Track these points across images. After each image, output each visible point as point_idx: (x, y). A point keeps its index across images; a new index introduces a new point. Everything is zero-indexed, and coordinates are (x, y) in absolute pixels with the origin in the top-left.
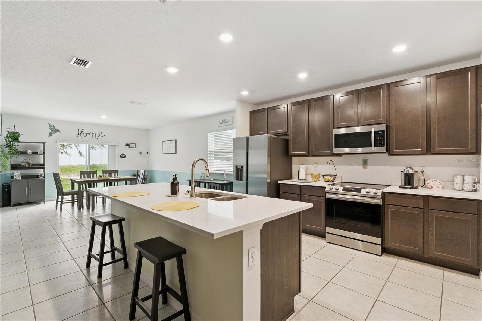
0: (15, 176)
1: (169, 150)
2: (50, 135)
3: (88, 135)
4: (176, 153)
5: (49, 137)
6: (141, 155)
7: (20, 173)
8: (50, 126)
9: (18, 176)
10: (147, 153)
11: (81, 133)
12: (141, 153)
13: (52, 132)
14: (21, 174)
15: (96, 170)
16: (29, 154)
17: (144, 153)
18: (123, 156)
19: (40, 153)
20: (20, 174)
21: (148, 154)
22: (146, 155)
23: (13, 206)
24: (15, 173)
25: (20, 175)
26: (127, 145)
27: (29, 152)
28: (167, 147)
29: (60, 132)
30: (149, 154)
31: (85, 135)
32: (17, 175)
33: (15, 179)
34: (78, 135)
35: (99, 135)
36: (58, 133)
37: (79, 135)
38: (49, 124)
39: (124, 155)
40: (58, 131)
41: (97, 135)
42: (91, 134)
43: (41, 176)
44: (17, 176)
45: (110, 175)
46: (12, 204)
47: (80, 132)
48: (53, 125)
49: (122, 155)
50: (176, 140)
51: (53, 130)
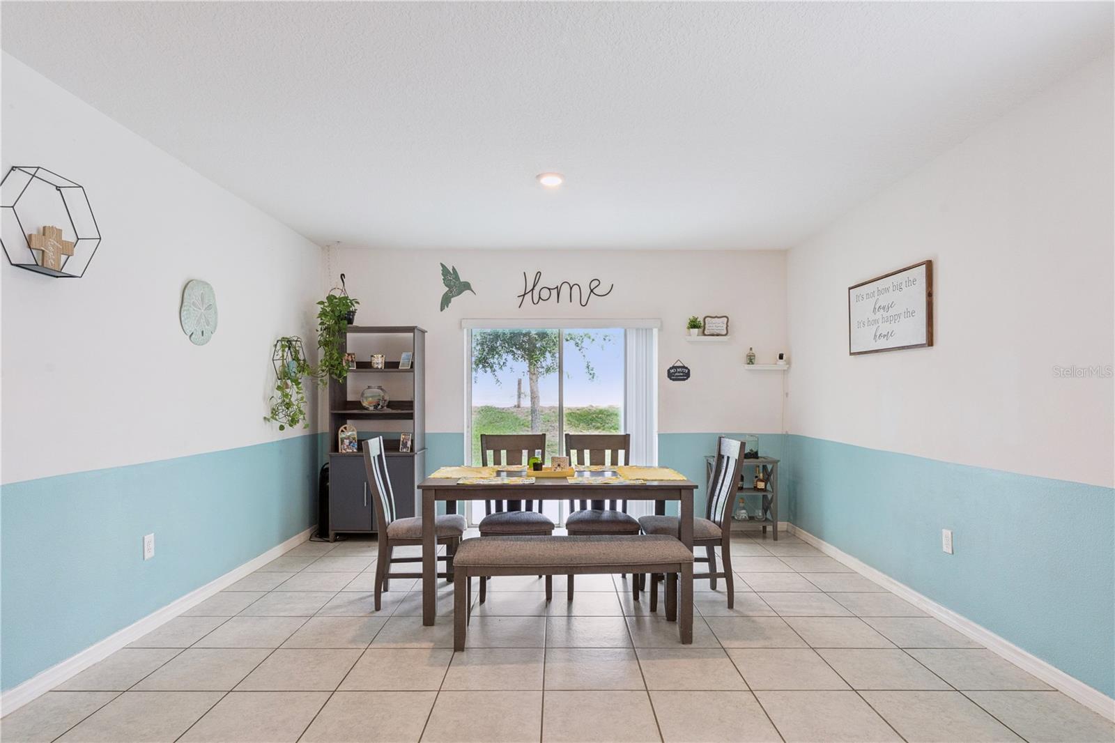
0: (342, 441)
1: (884, 328)
2: (445, 302)
3: (554, 293)
4: (930, 342)
5: (441, 310)
6: (751, 366)
7: (355, 433)
8: (445, 271)
9: (350, 443)
10: (781, 357)
11: (534, 286)
12: (751, 360)
13: (451, 292)
14: (358, 433)
15: (541, 434)
16: (377, 368)
17: (766, 357)
18: (679, 373)
19: (403, 365)
20: (356, 436)
21: (781, 362)
22: (775, 367)
23: (336, 540)
24: (342, 431)
25: (354, 439)
26: (694, 325)
27: (378, 361)
28: (872, 317)
29: (472, 291)
30: (789, 363)
31: (545, 294)
32: (348, 438)
33: (340, 451)
34: (524, 295)
35: (592, 291)
36: (468, 292)
37: (528, 297)
38: (442, 264)
39: (684, 367)
40: (467, 286)
41: (586, 291)
42: (565, 290)
43: (405, 445)
44: (347, 442)
45: (597, 460)
46: (331, 533)
47: (530, 287)
48: (454, 269)
49: (674, 367)
50: (929, 265)
51: (455, 285)
